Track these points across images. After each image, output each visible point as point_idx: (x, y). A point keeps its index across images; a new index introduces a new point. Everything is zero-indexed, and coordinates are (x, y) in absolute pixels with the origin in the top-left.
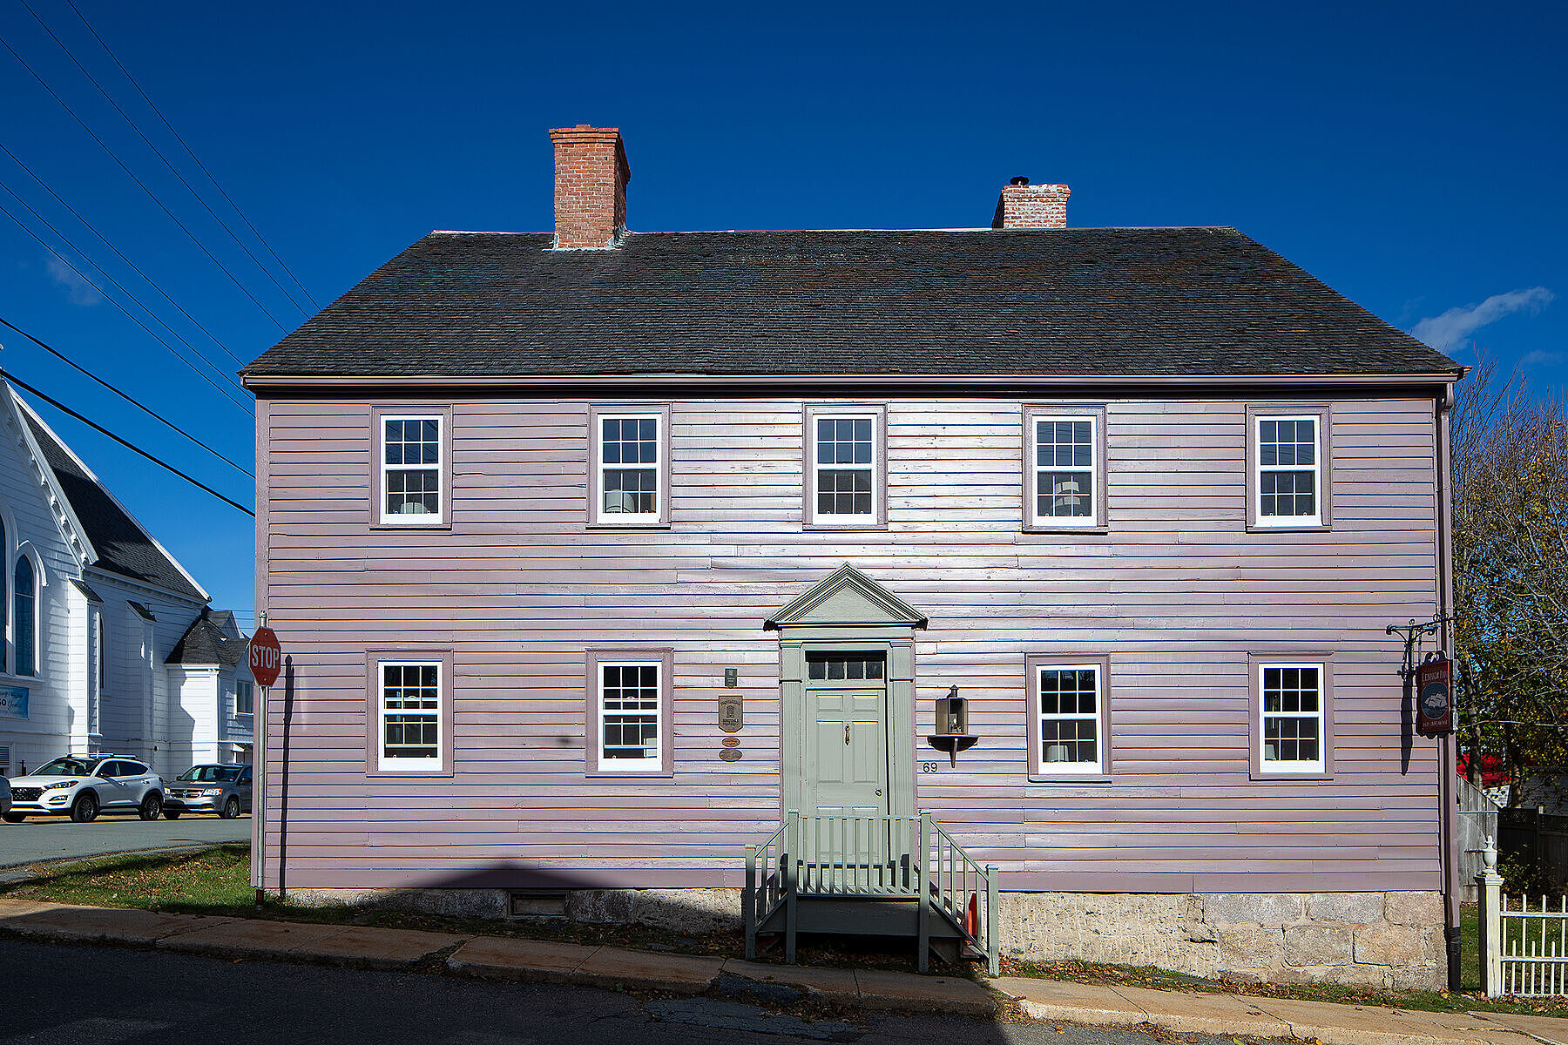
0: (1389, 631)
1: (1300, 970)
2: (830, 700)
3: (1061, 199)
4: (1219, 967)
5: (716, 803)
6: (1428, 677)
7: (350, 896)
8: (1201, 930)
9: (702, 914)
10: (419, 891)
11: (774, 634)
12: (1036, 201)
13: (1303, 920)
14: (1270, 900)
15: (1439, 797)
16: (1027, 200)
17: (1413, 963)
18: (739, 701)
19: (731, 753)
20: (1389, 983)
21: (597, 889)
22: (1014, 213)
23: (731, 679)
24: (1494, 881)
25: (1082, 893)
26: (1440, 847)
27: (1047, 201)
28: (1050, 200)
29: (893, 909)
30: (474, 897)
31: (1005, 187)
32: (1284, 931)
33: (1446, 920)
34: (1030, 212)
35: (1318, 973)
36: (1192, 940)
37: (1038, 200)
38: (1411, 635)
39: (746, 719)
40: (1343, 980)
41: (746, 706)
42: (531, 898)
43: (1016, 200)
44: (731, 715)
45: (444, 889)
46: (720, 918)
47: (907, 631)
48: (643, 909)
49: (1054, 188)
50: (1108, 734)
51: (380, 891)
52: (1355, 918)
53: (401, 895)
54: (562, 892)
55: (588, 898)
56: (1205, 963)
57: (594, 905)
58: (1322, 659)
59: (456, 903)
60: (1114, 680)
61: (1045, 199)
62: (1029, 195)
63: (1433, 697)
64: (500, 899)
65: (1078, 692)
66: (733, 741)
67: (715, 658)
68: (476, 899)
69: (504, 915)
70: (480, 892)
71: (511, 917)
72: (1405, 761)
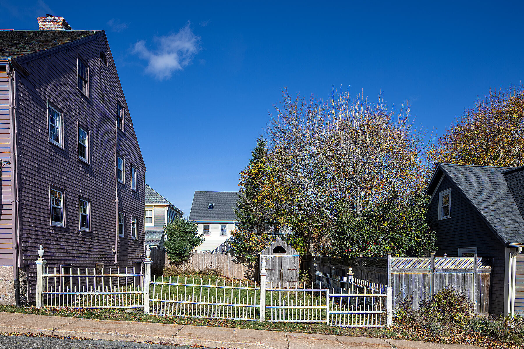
3: (60, 22)
12: (51, 23)
16: (47, 22)
22: (43, 27)
27: (55, 23)
28: (56, 22)
31: (39, 17)
34: (48, 27)
37: (51, 22)
43: (43, 22)
49: (57, 18)
61: (54, 22)
62: (48, 20)
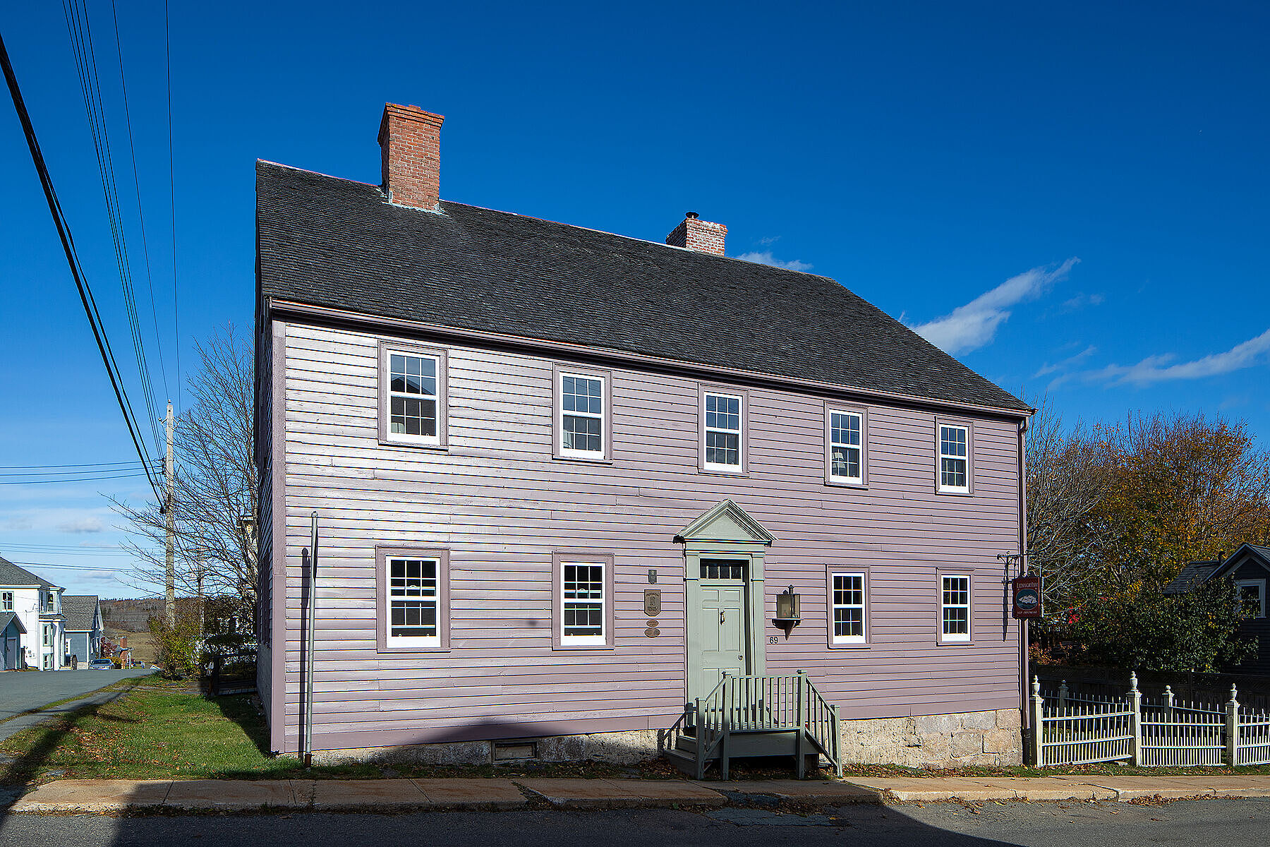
0: (998, 557)
1: (958, 759)
2: (711, 593)
3: (722, 235)
4: (922, 761)
5: (642, 668)
6: (1019, 586)
7: (362, 754)
8: (914, 740)
9: (632, 751)
10: (420, 745)
11: (679, 546)
12: (706, 232)
13: (960, 729)
14: (945, 718)
15: (1019, 654)
16: (701, 231)
17: (1009, 751)
18: (657, 594)
19: (652, 631)
20: (998, 763)
21: (559, 736)
22: (693, 239)
23: (652, 578)
24: (1039, 701)
25: (855, 720)
26: (1019, 683)
27: (713, 234)
28: (715, 234)
29: (781, 738)
30: (465, 748)
32: (952, 736)
33: (1022, 724)
34: (702, 240)
35: (966, 760)
36: (909, 746)
37: (708, 232)
38: (1008, 560)
39: (663, 606)
40: (978, 763)
41: (663, 597)
42: (508, 746)
43: (694, 229)
44: (652, 603)
45: (442, 743)
46: (644, 753)
47: (761, 548)
48: (591, 749)
49: (718, 226)
50: (869, 618)
51: (388, 748)
52: (983, 727)
53: (407, 750)
54: (535, 740)
55: (552, 743)
56: (915, 760)
57: (557, 748)
58: (969, 573)
59: (449, 754)
60: (873, 584)
62: (702, 227)
63: (1025, 597)
64: (486, 748)
65: (852, 590)
66: (653, 623)
67: (643, 561)
68: (467, 750)
69: (489, 761)
70: (471, 743)
71: (495, 763)
72: (1005, 634)
